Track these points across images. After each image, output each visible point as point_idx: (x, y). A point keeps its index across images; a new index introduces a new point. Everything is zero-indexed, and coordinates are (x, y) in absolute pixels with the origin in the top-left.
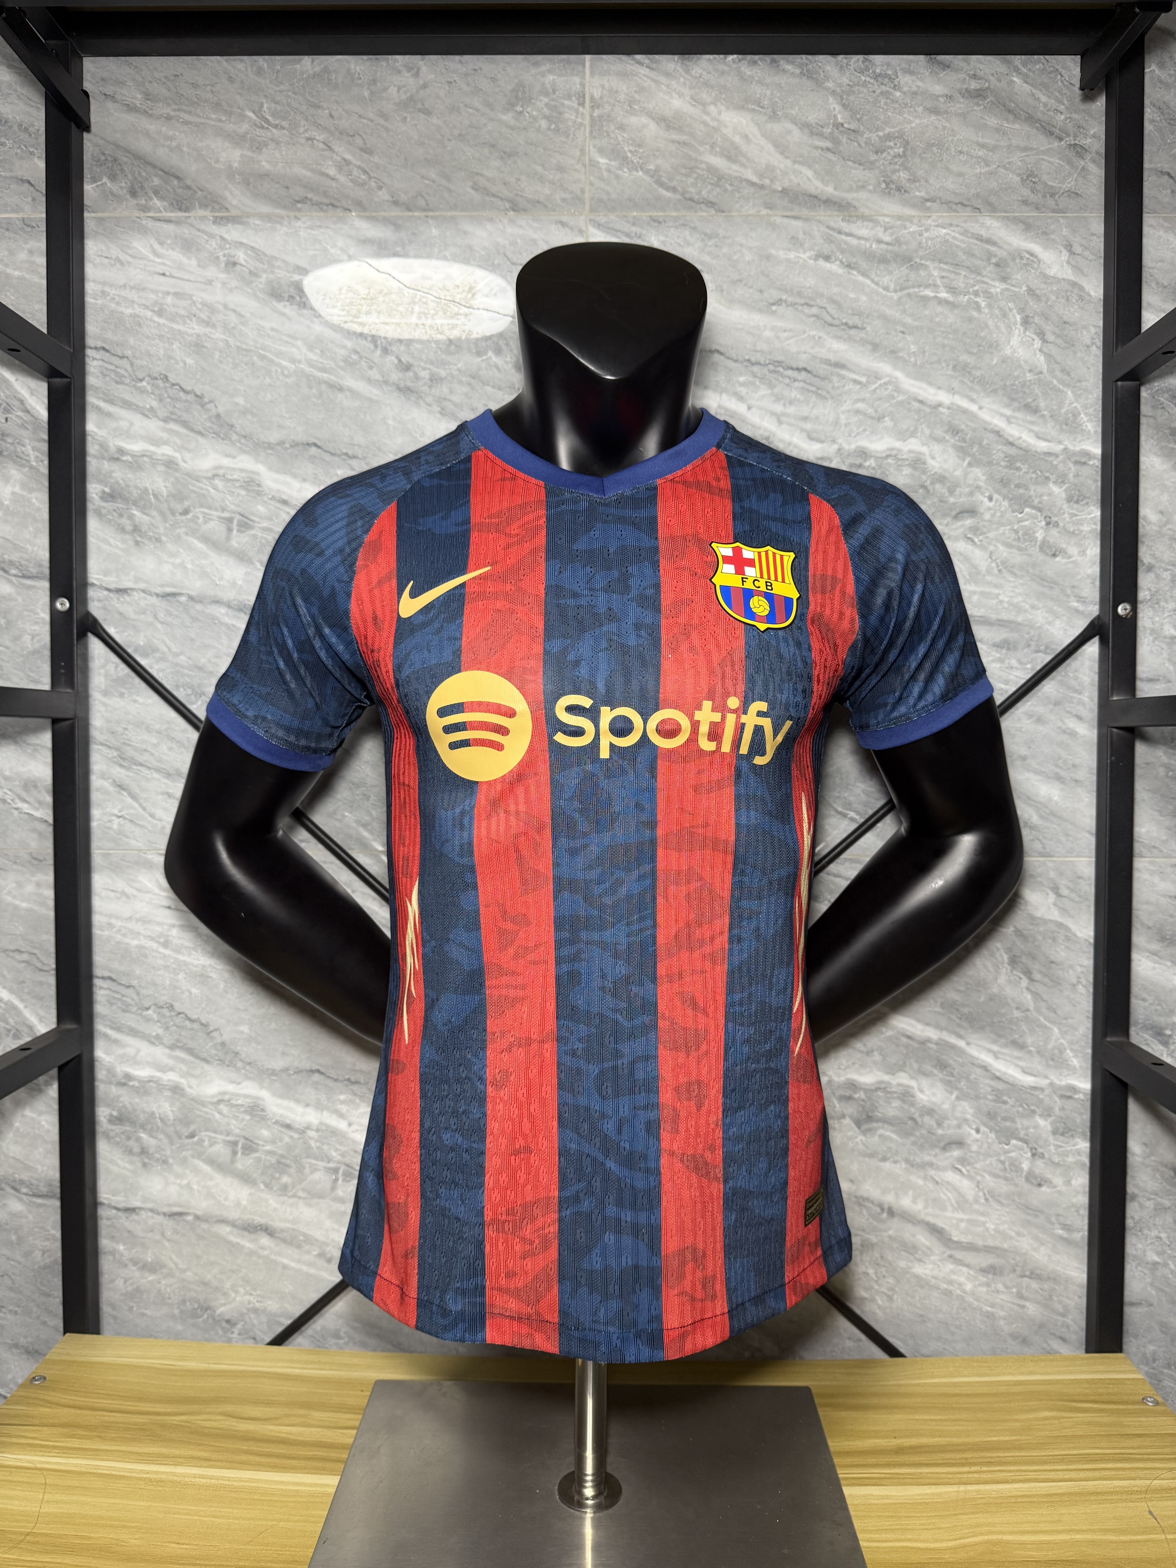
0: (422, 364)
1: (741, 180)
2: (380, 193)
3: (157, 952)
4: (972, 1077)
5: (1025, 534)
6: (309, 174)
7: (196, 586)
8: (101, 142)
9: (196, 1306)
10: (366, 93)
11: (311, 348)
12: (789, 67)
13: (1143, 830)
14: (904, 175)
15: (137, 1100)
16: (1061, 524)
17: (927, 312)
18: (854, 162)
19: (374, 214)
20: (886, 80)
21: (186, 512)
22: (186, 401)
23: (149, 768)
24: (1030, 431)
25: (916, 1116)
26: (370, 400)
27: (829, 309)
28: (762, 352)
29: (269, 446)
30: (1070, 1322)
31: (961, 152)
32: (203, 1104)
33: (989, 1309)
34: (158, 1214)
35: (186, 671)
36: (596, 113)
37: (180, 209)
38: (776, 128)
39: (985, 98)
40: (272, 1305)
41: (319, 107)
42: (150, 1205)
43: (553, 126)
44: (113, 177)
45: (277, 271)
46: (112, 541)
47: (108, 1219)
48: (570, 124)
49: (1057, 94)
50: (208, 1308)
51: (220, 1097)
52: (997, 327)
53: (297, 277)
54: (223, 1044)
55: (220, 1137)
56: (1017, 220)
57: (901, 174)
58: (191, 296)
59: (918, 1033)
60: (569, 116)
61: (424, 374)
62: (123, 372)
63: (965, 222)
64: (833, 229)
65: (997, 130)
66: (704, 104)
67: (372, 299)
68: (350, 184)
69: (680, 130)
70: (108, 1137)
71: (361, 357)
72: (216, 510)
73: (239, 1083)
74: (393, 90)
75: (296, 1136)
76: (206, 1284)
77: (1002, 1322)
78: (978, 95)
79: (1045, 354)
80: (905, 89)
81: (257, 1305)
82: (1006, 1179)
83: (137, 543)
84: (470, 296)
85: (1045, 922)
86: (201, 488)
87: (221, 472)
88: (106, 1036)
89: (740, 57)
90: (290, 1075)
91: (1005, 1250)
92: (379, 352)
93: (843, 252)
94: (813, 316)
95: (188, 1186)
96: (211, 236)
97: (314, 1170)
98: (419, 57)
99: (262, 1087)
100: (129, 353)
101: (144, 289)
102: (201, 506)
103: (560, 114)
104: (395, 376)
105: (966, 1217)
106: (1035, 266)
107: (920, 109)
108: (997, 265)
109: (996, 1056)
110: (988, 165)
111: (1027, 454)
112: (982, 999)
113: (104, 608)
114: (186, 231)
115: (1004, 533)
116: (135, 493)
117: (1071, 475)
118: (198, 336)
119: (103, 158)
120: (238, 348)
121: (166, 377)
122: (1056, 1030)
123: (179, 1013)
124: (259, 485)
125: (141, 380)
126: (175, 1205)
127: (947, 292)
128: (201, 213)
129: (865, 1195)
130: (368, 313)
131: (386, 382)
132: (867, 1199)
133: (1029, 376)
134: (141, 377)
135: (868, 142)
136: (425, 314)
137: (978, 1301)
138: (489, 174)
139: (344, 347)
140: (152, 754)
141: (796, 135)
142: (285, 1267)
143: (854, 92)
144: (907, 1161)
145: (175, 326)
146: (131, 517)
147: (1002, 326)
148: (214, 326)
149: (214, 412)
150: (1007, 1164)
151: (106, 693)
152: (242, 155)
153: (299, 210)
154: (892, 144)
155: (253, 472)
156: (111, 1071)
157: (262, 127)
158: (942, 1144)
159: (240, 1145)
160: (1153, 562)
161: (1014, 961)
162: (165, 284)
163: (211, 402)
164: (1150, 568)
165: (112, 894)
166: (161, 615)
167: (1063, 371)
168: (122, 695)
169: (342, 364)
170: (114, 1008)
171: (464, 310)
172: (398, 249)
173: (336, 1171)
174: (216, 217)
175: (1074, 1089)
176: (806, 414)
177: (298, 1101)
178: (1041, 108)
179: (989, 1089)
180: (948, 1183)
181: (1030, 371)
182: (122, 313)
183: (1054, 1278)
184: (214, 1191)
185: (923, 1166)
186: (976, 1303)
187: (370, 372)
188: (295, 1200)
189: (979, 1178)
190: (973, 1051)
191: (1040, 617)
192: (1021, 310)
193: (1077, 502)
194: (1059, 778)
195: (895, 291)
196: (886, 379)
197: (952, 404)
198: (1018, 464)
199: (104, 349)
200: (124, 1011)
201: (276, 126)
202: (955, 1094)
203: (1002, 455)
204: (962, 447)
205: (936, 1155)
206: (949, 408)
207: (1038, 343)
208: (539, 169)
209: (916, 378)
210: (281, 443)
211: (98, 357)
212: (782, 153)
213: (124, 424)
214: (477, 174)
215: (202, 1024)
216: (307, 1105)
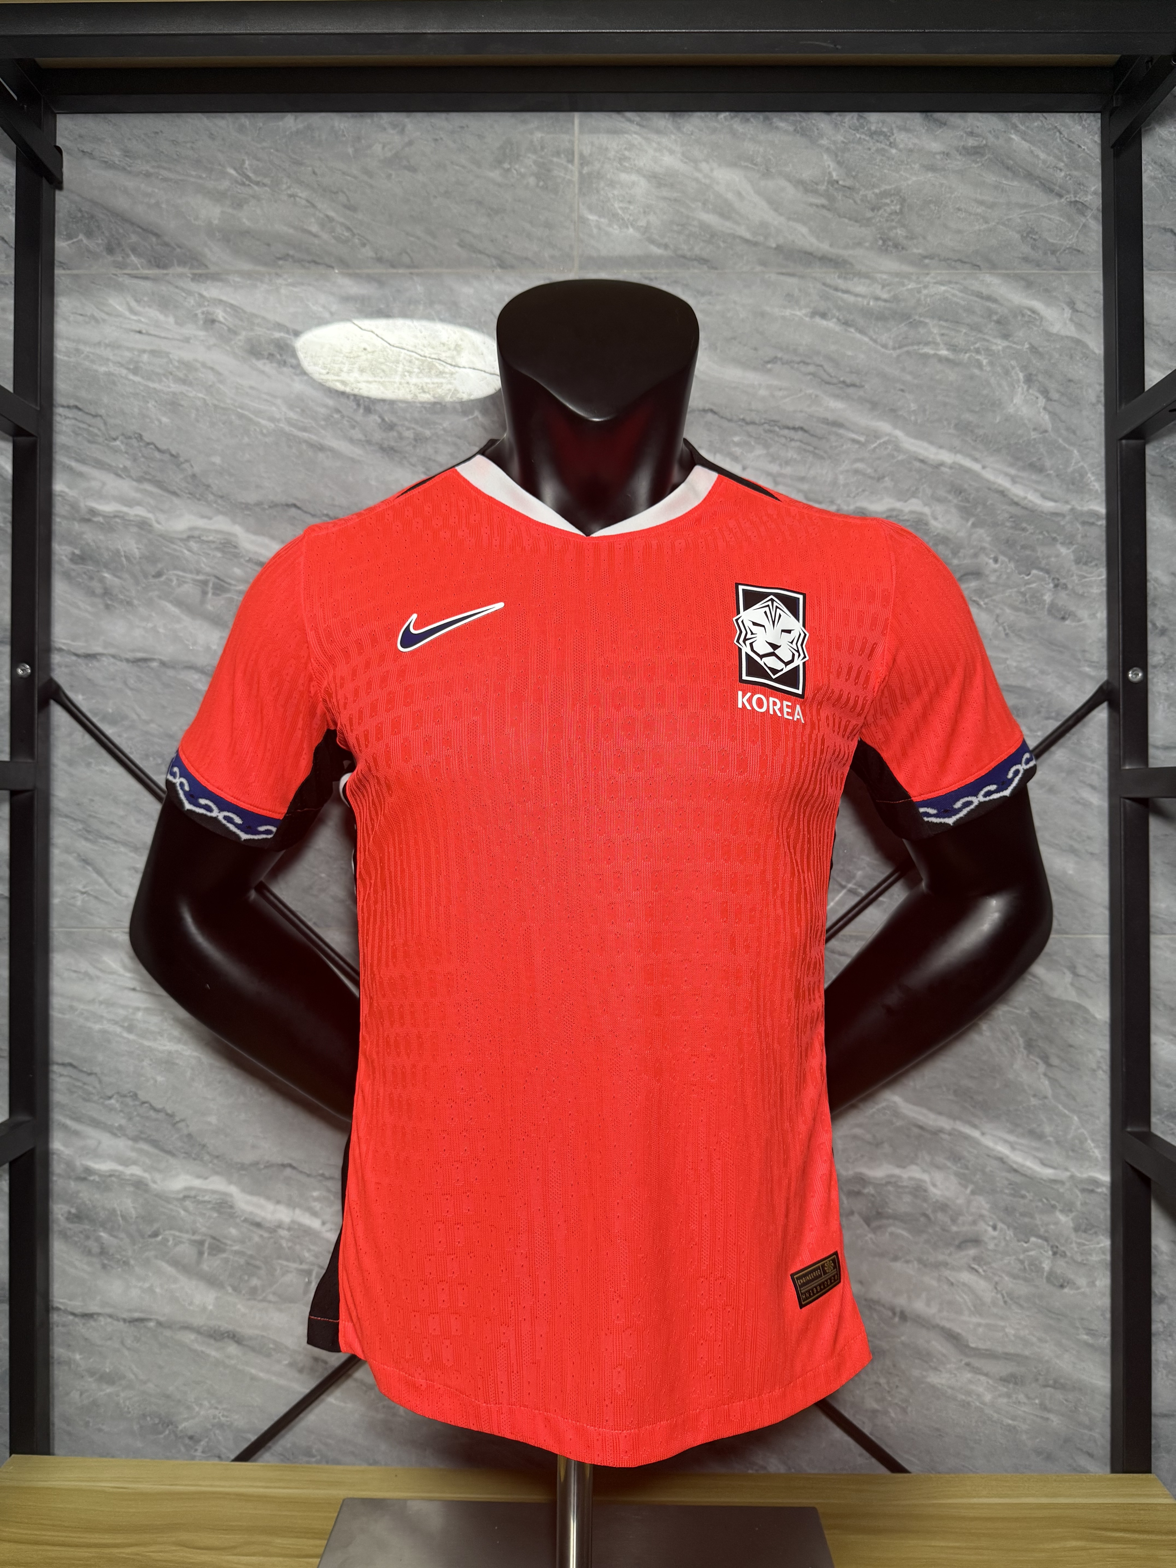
0: (406, 423)
1: (734, 237)
2: (363, 250)
3: (122, 1037)
4: (988, 1169)
5: (1032, 597)
6: (291, 231)
7: (167, 651)
8: (77, 198)
9: (157, 1421)
10: (350, 150)
11: (291, 407)
12: (782, 125)
13: (1163, 905)
14: (901, 232)
15: (97, 1196)
16: (1070, 586)
17: (927, 370)
18: (850, 219)
19: (358, 271)
20: (882, 138)
21: (159, 575)
22: (162, 461)
23: (116, 842)
24: (1036, 490)
25: (929, 1212)
26: (353, 460)
27: (826, 367)
28: (758, 411)
29: (247, 506)
30: (1097, 1436)
31: (959, 209)
32: (168, 1200)
33: (1010, 1422)
34: (118, 1320)
35: (156, 740)
36: (585, 170)
37: (158, 267)
38: (770, 184)
39: (983, 155)
40: (239, 1420)
41: (301, 164)
42: (108, 1310)
43: (541, 183)
44: (89, 234)
45: (256, 328)
46: (80, 604)
47: (64, 1326)
48: (559, 180)
49: (1056, 151)
50: (171, 1423)
51: (186, 1193)
52: (1000, 385)
53: (277, 335)
54: (190, 1136)
55: (186, 1236)
56: (1018, 278)
57: (899, 231)
58: (167, 354)
59: (931, 1123)
60: (557, 172)
61: (409, 434)
62: (96, 431)
63: (965, 279)
64: (829, 286)
65: (996, 187)
66: (696, 162)
67: (354, 358)
68: (333, 241)
69: (672, 186)
70: (65, 1236)
71: (343, 417)
72: (191, 572)
73: (206, 1178)
74: (378, 148)
75: (266, 1235)
76: (168, 1397)
77: (1024, 1437)
78: (976, 152)
79: (1050, 412)
80: (901, 146)
81: (223, 1419)
82: (1025, 1280)
83: (107, 607)
84: (455, 353)
85: (1062, 1003)
86: (175, 550)
87: (196, 533)
88: (65, 1127)
89: (732, 114)
90: (260, 1170)
91: (1027, 1358)
92: (361, 411)
93: (839, 309)
94: (810, 374)
95: (151, 1290)
96: (190, 293)
97: (286, 1272)
98: (404, 114)
99: (230, 1182)
100: (102, 412)
101: (119, 347)
102: (175, 568)
103: (549, 171)
104: (378, 436)
105: (983, 1321)
106: (1038, 323)
107: (917, 166)
108: (998, 322)
109: (1013, 1147)
110: (987, 222)
111: (1032, 514)
112: (998, 1086)
113: (72, 674)
114: (164, 289)
115: (1010, 596)
116: (106, 556)
117: (1079, 536)
118: (174, 394)
119: (79, 215)
120: (215, 406)
121: (141, 436)
122: (1076, 1118)
123: (144, 1103)
124: (236, 547)
125: (115, 439)
126: (136, 1311)
127: (948, 350)
128: (180, 270)
129: (875, 1297)
130: (350, 371)
131: (369, 442)
132: (878, 1302)
133: (1034, 435)
134: (114, 436)
135: (864, 199)
136: (408, 372)
137: (999, 1413)
138: (476, 231)
139: (326, 406)
140: (119, 827)
141: (791, 192)
142: (253, 1378)
143: (849, 150)
144: (920, 1261)
145: (151, 385)
146: (102, 580)
147: (1004, 383)
148: (190, 384)
149: (190, 472)
150: (1026, 1263)
151: (71, 763)
152: (223, 212)
153: (280, 267)
154: (888, 201)
155: (229, 534)
156: (70, 1165)
157: (243, 184)
158: (957, 1242)
159: (206, 1245)
160: (1166, 625)
161: (1030, 1045)
162: (141, 342)
163: (187, 461)
164: (1163, 632)
165: (74, 975)
166: (131, 681)
167: (1068, 429)
168: (88, 765)
169: (323, 423)
170: (75, 1095)
171: (448, 368)
172: (382, 306)
173: (309, 1273)
174: (194, 275)
175: (1096, 1182)
176: (803, 474)
177: (268, 1198)
178: (1040, 165)
179: (1006, 1182)
180: (964, 1284)
181: (1035, 429)
182: (97, 371)
183: (1079, 1388)
184: (178, 1294)
185: (937, 1265)
186: (996, 1416)
187: (352, 432)
188: (265, 1304)
189: (997, 1279)
190: (988, 1142)
191: (1050, 683)
192: (1024, 368)
193: (1086, 564)
194: (1073, 851)
195: (894, 349)
196: (885, 439)
197: (954, 463)
198: (1024, 525)
199: (76, 407)
200: (85, 1100)
201: (257, 183)
202: (971, 1187)
203: (1006, 515)
204: (965, 507)
205: (950, 1254)
206: (951, 468)
207: (1042, 401)
208: (528, 226)
209: (916, 437)
210: (259, 504)
211: (70, 415)
212: (776, 210)
213: (95, 484)
214: (463, 231)
215: (167, 1114)
216: (278, 1202)
